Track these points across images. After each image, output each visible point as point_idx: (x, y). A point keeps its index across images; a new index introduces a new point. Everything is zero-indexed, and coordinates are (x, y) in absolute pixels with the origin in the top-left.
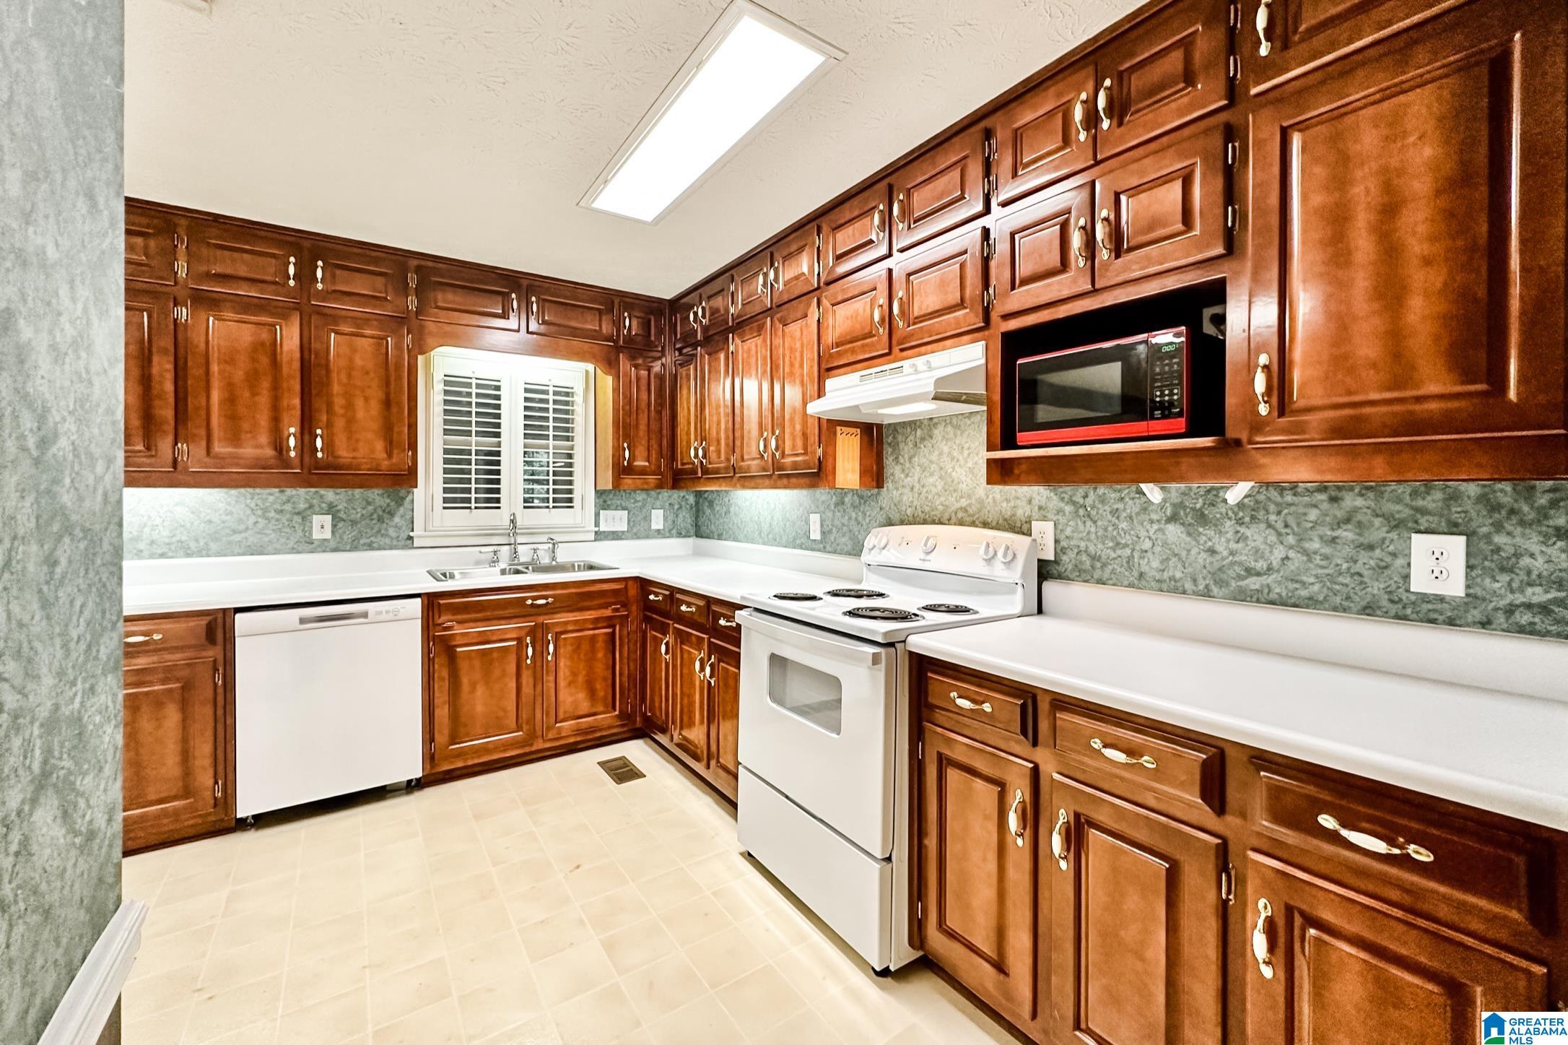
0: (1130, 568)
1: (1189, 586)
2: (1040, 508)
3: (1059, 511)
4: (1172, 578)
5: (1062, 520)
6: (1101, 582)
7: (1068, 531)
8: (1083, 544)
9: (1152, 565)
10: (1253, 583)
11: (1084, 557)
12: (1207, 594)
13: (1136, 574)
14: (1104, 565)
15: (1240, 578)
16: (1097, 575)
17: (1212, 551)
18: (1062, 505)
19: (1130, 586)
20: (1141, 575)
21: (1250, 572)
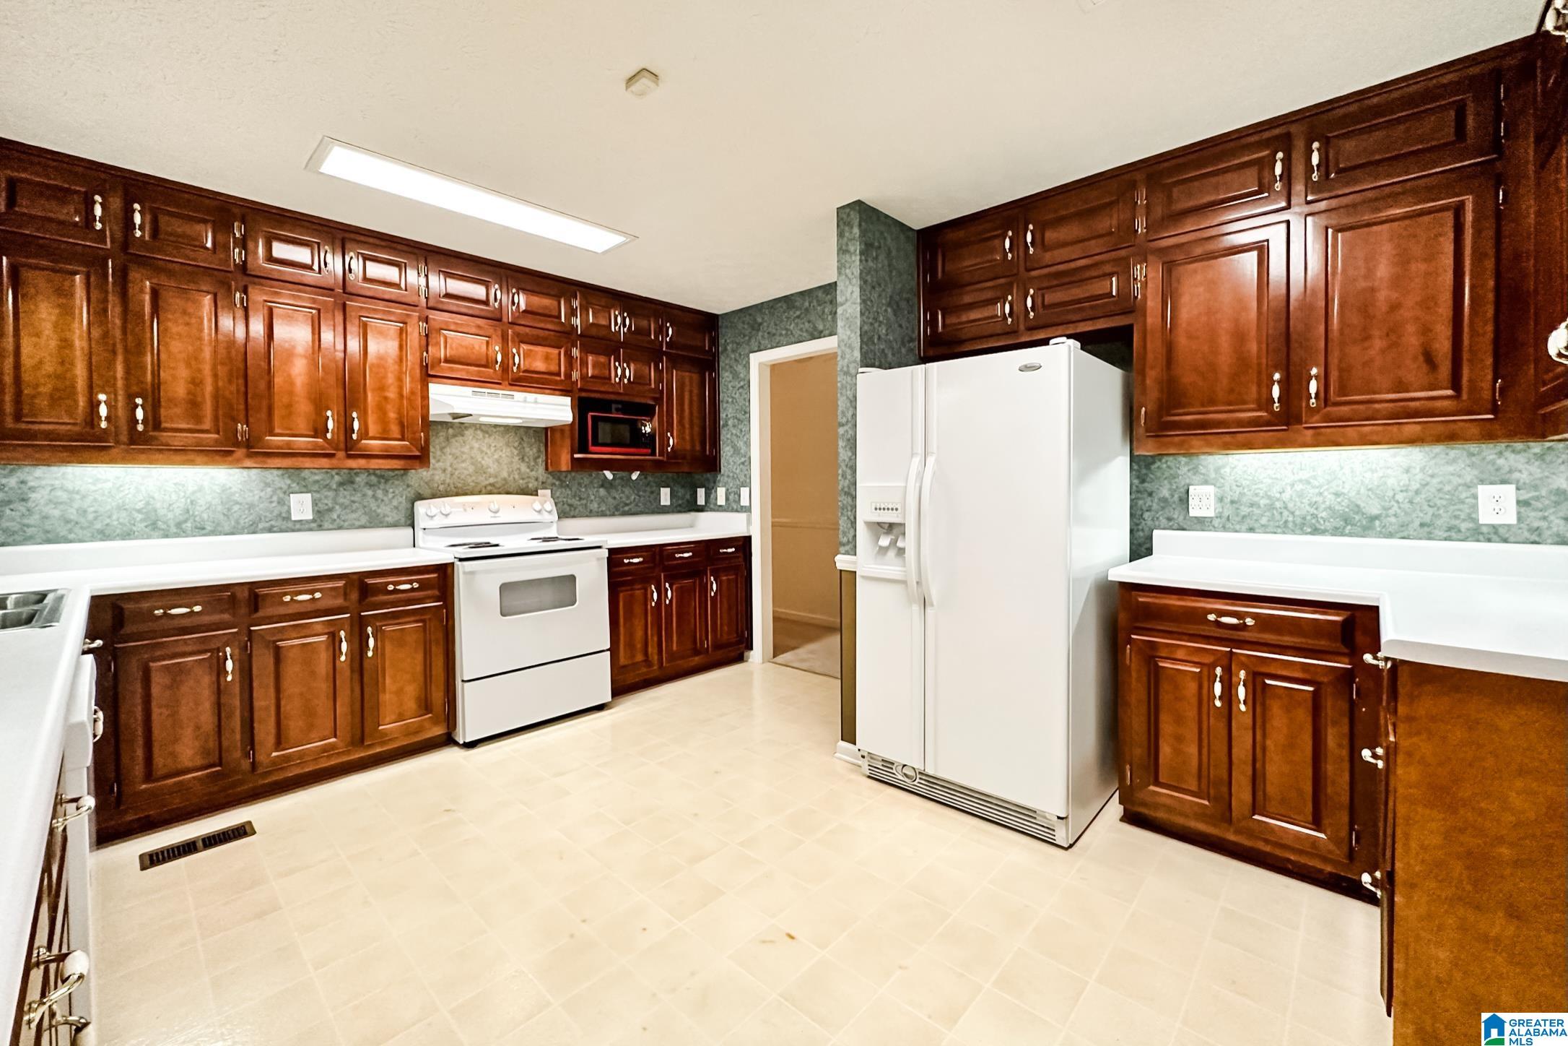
0: (586, 509)
1: (608, 513)
2: (543, 483)
3: (553, 484)
4: (603, 511)
5: (554, 488)
6: (574, 517)
7: (563, 494)
8: (565, 500)
9: (594, 506)
10: (626, 508)
11: (566, 506)
12: (613, 515)
14: (575, 509)
15: (623, 507)
16: (572, 514)
17: (615, 498)
18: (554, 481)
19: (587, 516)
20: (591, 511)
21: (627, 505)
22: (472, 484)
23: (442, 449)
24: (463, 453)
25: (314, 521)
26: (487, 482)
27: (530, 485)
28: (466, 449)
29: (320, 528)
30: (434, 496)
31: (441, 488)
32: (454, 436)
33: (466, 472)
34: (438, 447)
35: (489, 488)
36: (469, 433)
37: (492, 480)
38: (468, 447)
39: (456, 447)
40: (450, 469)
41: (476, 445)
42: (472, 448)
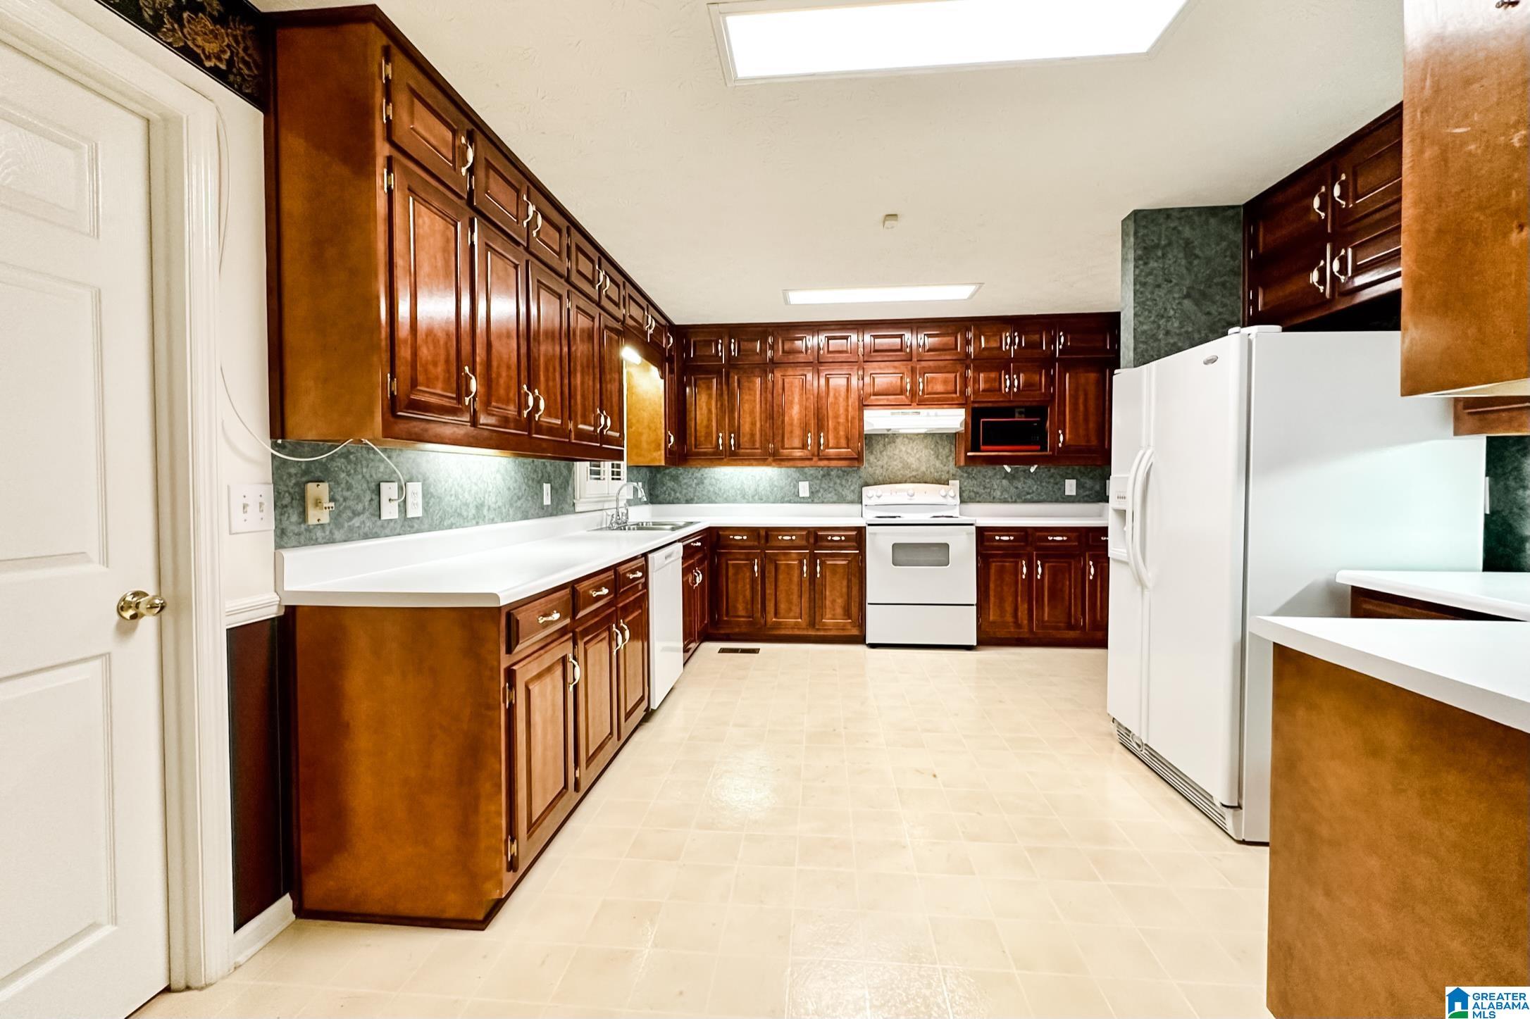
0: (990, 496)
1: (1010, 500)
2: (953, 475)
3: (962, 476)
4: (1005, 498)
5: (963, 480)
6: (979, 502)
7: (965, 484)
8: (971, 489)
9: (998, 494)
10: (1029, 497)
11: (968, 493)
12: (1015, 502)
13: (992, 498)
14: (980, 496)
15: (1025, 496)
16: (977, 499)
17: (1017, 488)
18: (962, 474)
19: (990, 502)
20: (994, 498)
21: (1028, 493)
22: (900, 476)
23: (881, 452)
24: (894, 454)
25: (810, 497)
26: (911, 475)
27: (943, 477)
28: (897, 452)
29: (813, 502)
30: (875, 484)
31: (880, 478)
32: (889, 443)
33: (896, 468)
34: (878, 451)
35: (912, 479)
36: (898, 441)
37: (914, 473)
38: (898, 450)
39: (890, 450)
40: (885, 466)
41: (904, 449)
42: (901, 451)
